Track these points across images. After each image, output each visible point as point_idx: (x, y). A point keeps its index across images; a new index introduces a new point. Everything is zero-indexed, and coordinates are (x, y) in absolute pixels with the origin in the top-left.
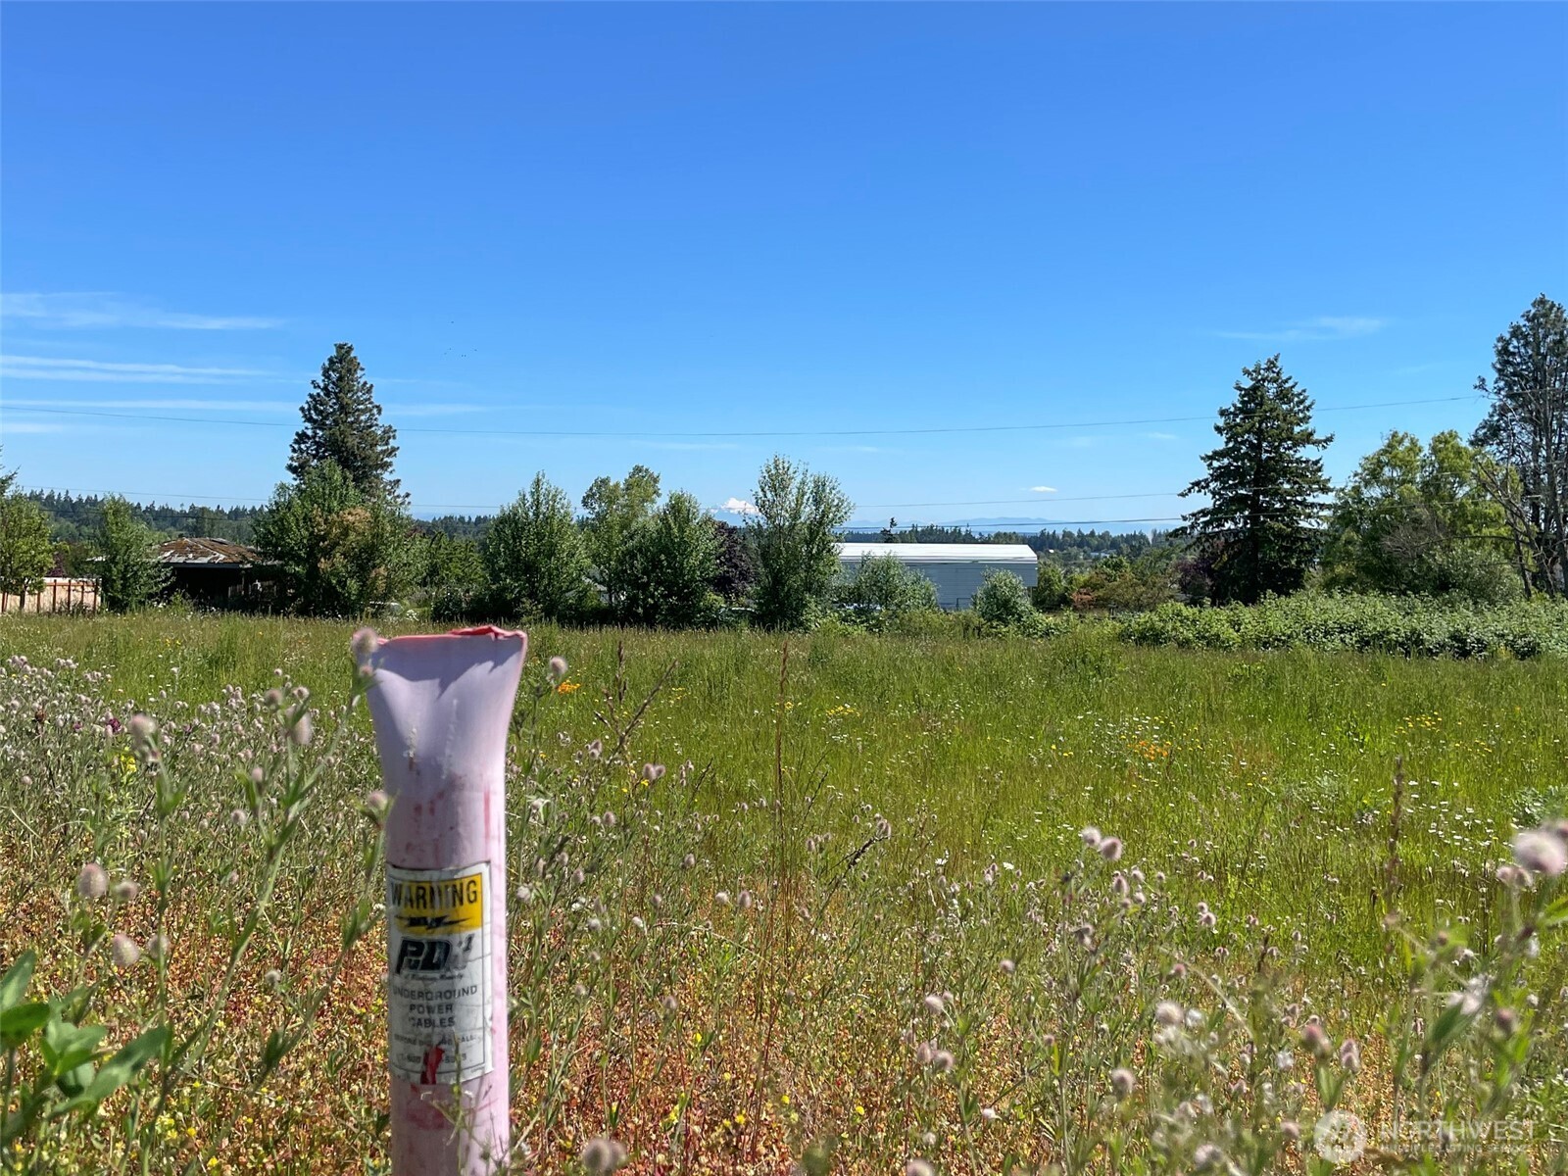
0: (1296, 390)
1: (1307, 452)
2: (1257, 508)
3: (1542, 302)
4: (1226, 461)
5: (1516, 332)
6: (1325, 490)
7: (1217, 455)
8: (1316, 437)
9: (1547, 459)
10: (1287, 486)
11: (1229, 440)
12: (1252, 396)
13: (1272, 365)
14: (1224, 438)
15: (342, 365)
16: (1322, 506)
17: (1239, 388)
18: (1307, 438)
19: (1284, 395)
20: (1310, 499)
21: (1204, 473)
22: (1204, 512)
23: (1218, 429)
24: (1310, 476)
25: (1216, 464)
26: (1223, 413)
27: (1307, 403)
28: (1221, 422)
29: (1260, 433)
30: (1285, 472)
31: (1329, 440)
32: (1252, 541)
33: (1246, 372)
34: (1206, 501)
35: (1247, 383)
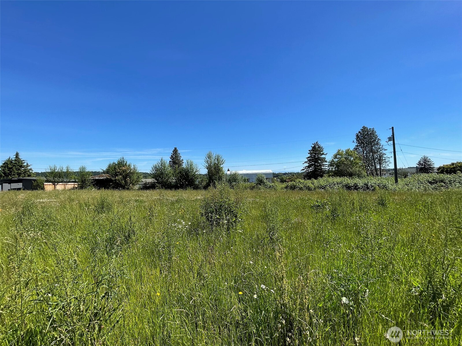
0: (321, 146)
1: (323, 156)
2: (315, 166)
3: (364, 127)
4: (310, 158)
5: (359, 132)
6: (326, 162)
7: (309, 157)
8: (324, 154)
9: (366, 153)
10: (320, 162)
11: (310, 155)
12: (314, 148)
13: (317, 143)
14: (309, 155)
15: (175, 151)
16: (326, 165)
17: (312, 147)
18: (323, 154)
19: (319, 147)
20: (324, 164)
21: (307, 160)
22: (307, 166)
23: (309, 153)
24: (324, 160)
25: (308, 159)
26: (309, 151)
27: (323, 148)
28: (309, 152)
29: (315, 154)
30: (320, 160)
31: (327, 154)
32: (315, 171)
33: (313, 144)
34: (307, 165)
35: (313, 146)
